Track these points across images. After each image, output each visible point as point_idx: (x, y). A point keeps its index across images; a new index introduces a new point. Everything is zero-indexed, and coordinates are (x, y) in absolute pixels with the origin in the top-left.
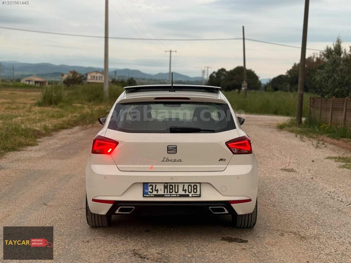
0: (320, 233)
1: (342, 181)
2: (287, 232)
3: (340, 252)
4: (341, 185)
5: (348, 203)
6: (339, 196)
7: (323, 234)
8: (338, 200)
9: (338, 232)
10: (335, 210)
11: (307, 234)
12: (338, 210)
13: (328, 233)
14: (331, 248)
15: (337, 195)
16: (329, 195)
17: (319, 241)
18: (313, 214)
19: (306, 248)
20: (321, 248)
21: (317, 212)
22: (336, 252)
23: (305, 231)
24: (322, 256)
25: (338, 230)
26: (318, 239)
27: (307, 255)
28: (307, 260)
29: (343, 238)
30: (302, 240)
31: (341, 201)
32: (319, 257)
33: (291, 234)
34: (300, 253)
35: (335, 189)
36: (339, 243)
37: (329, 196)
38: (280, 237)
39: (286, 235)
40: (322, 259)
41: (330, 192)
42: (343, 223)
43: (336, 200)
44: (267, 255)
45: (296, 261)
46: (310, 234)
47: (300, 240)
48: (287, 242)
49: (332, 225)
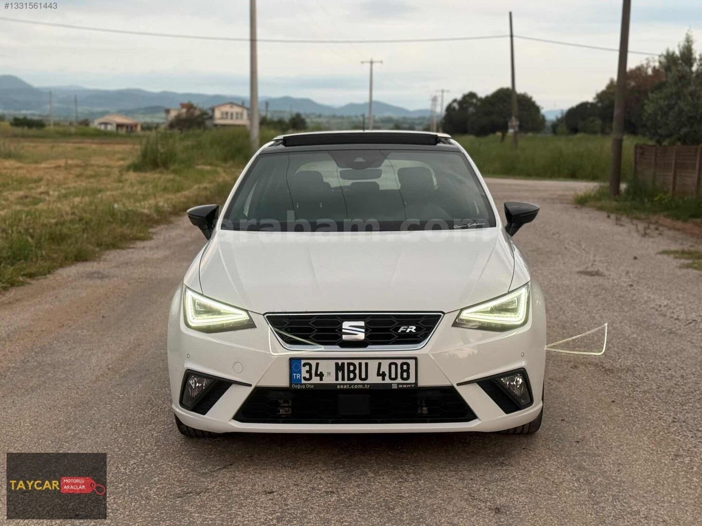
0: (636, 363)
1: (682, 288)
2: (583, 364)
3: (664, 389)
4: (680, 296)
5: (688, 322)
6: (674, 311)
7: (642, 365)
8: (672, 317)
9: (666, 362)
10: (665, 332)
11: (616, 365)
12: (669, 332)
13: (650, 363)
14: (651, 384)
15: (671, 310)
16: (657, 310)
17: (633, 375)
18: (627, 338)
19: (612, 384)
20: (635, 383)
21: (635, 336)
22: (658, 388)
23: (612, 362)
24: (636, 394)
25: (666, 360)
26: (632, 372)
27: (612, 393)
28: (613, 400)
29: (673, 370)
30: (607, 373)
31: (677, 319)
32: (631, 396)
33: (590, 366)
34: (601, 391)
35: (669, 301)
36: (665, 376)
37: (657, 312)
38: (571, 370)
39: (582, 367)
40: (636, 398)
41: (660, 306)
42: (675, 350)
43: (668, 317)
44: (551, 394)
45: (595, 401)
46: (621, 366)
47: (604, 374)
48: (582, 376)
49: (656, 353)
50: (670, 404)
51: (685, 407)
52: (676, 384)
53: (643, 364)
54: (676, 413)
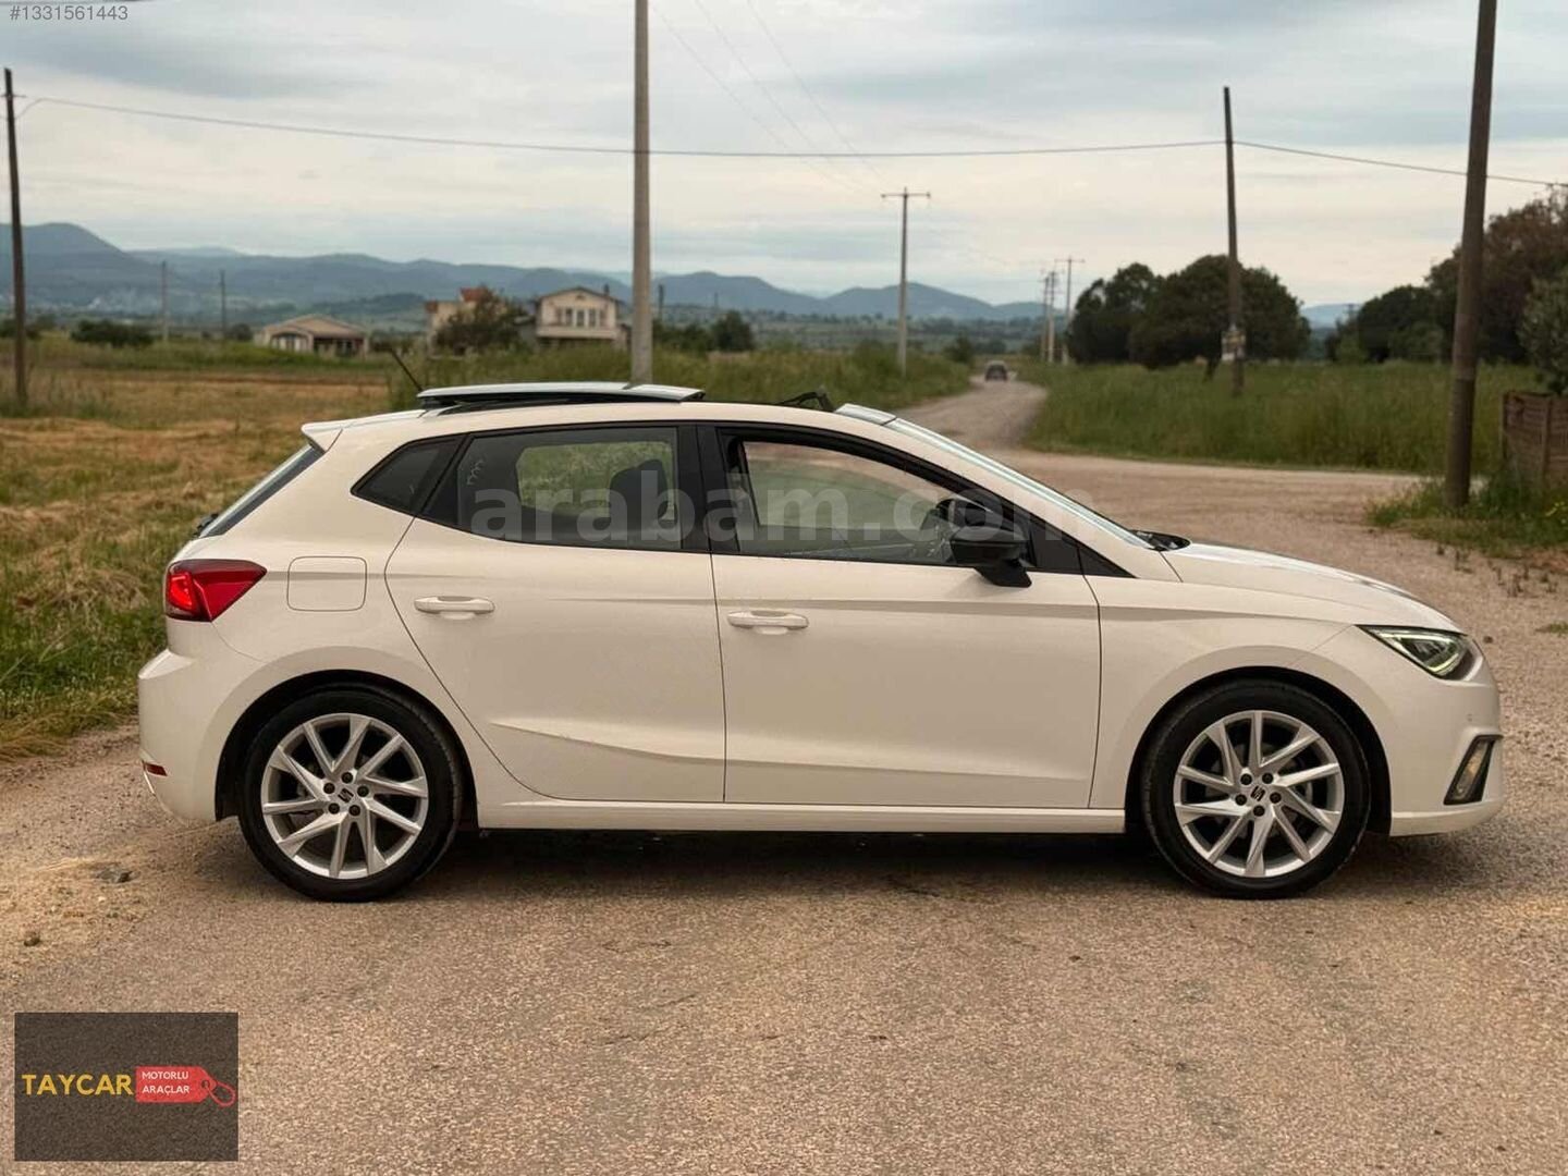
3: (1512, 884)
6: (1554, 744)
7: (1474, 841)
8: (1548, 756)
10: (1530, 782)
12: (1537, 782)
15: (1549, 743)
16: (1519, 742)
19: (1411, 872)
24: (1456, 890)
25: (1524, 832)
27: (1409, 889)
28: (1409, 900)
29: (1534, 851)
30: (1403, 854)
31: (1556, 759)
32: (1445, 893)
34: (1389, 884)
35: (1547, 726)
36: (1517, 861)
37: (1519, 746)
40: (1455, 898)
41: (1527, 735)
43: (1539, 756)
45: (1375, 901)
46: (1432, 843)
47: (1397, 856)
49: (1506, 821)
50: (1519, 907)
51: (1545, 913)
52: (1536, 875)
53: (1477, 839)
54: (1527, 921)
